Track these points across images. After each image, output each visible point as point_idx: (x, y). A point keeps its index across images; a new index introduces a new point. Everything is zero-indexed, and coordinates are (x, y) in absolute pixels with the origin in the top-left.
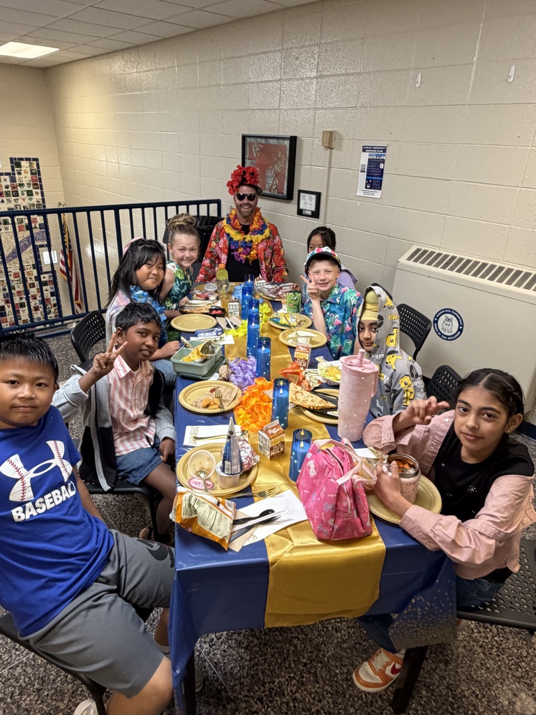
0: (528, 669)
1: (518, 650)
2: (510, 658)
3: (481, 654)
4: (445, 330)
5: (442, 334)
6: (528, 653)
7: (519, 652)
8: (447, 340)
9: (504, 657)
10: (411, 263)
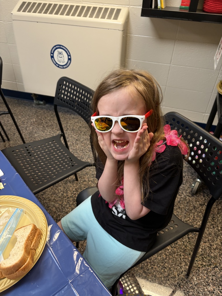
0: (169, 266)
1: (160, 256)
2: (159, 266)
3: (144, 274)
4: (60, 62)
5: (59, 65)
6: (166, 255)
7: (162, 257)
8: (63, 68)
9: (156, 266)
10: (21, 13)
